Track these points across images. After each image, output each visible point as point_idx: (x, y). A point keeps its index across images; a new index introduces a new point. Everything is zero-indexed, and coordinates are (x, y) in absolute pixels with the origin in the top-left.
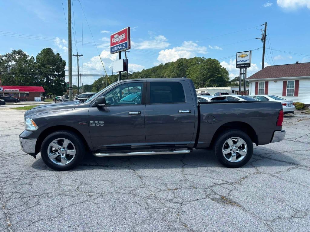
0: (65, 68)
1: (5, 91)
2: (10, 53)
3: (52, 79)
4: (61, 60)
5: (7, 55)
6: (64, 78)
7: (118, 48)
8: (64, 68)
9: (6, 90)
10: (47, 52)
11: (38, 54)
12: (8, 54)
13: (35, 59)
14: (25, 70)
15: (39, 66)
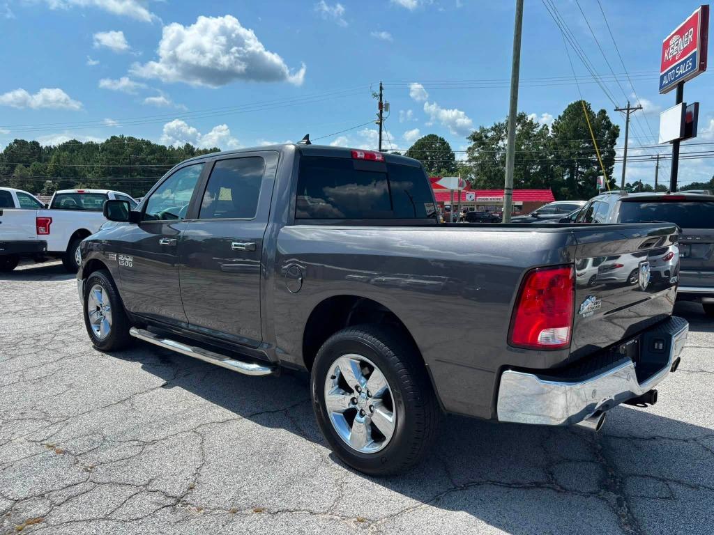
0: (616, 144)
1: (477, 200)
2: (502, 123)
3: (582, 173)
4: (609, 124)
5: (496, 126)
6: (610, 168)
7: (676, 74)
8: (613, 143)
9: (481, 199)
10: (578, 110)
11: (557, 119)
12: (497, 124)
13: (550, 129)
14: (525, 155)
15: (555, 144)
